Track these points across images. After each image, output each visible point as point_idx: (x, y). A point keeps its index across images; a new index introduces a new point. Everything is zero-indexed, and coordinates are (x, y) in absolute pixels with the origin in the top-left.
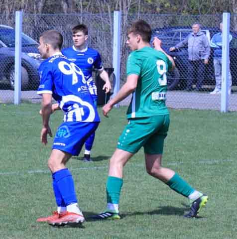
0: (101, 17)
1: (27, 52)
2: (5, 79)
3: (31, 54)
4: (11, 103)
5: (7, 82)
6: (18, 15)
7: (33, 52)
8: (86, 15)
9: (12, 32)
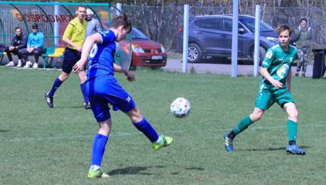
0: (323, 11)
1: (266, 36)
2: (249, 57)
3: (269, 38)
4: (251, 75)
5: (251, 59)
6: (258, 7)
7: (270, 36)
8: (311, 9)
9: (253, 21)
